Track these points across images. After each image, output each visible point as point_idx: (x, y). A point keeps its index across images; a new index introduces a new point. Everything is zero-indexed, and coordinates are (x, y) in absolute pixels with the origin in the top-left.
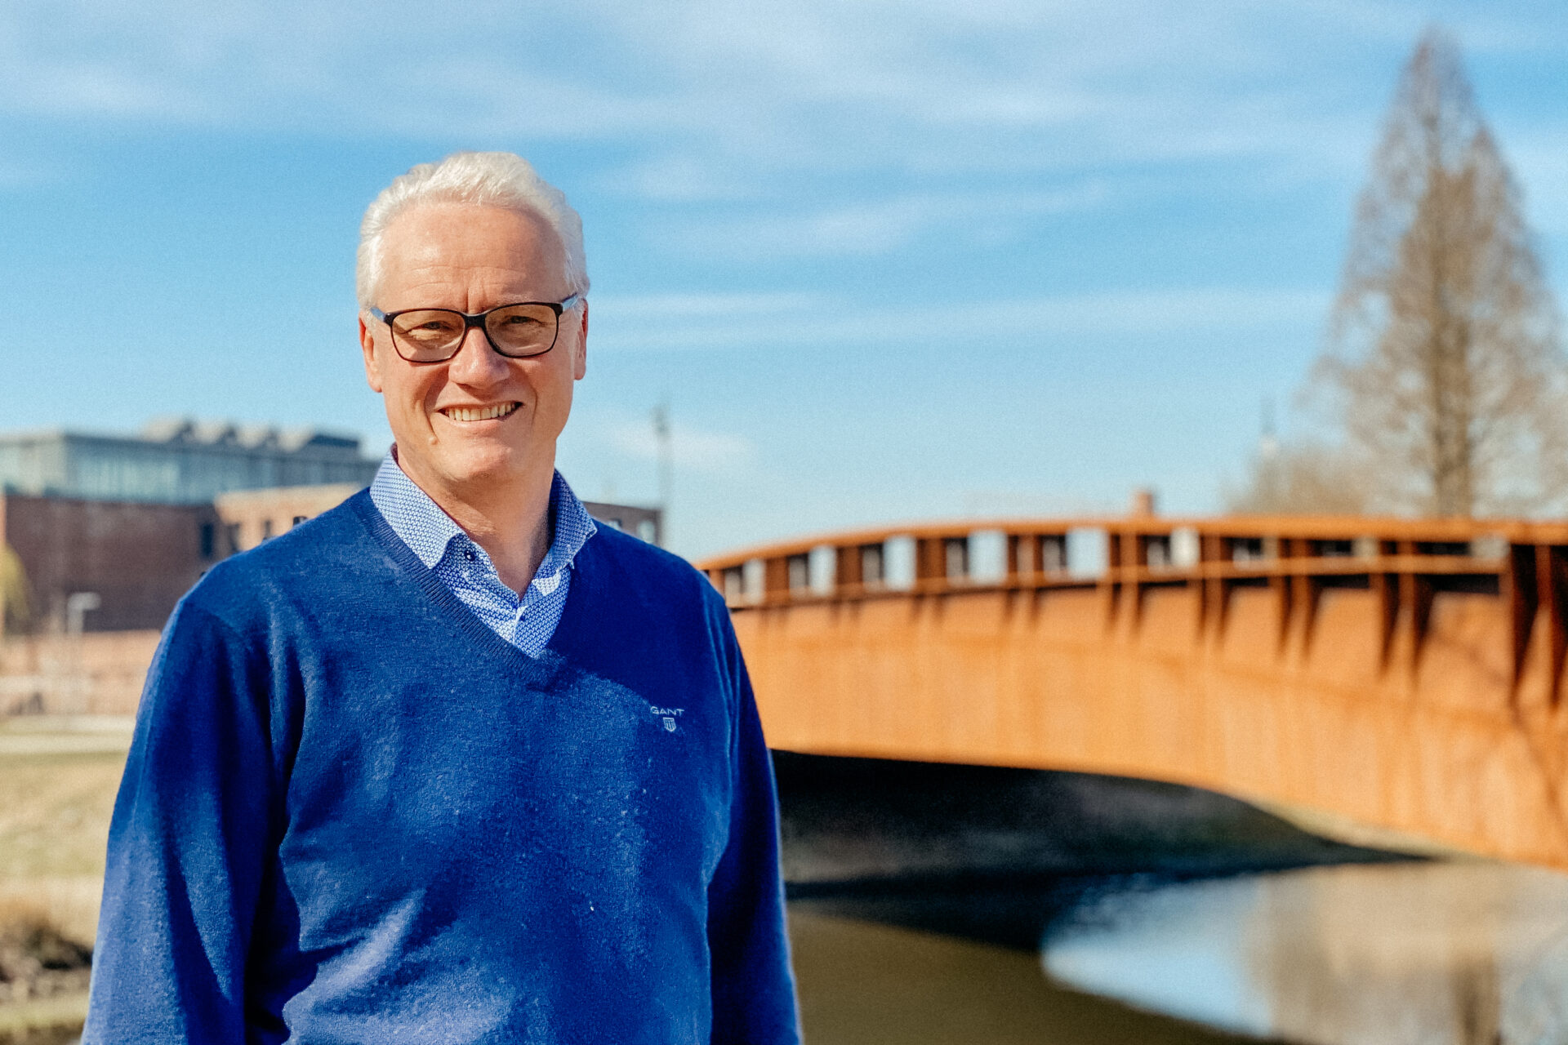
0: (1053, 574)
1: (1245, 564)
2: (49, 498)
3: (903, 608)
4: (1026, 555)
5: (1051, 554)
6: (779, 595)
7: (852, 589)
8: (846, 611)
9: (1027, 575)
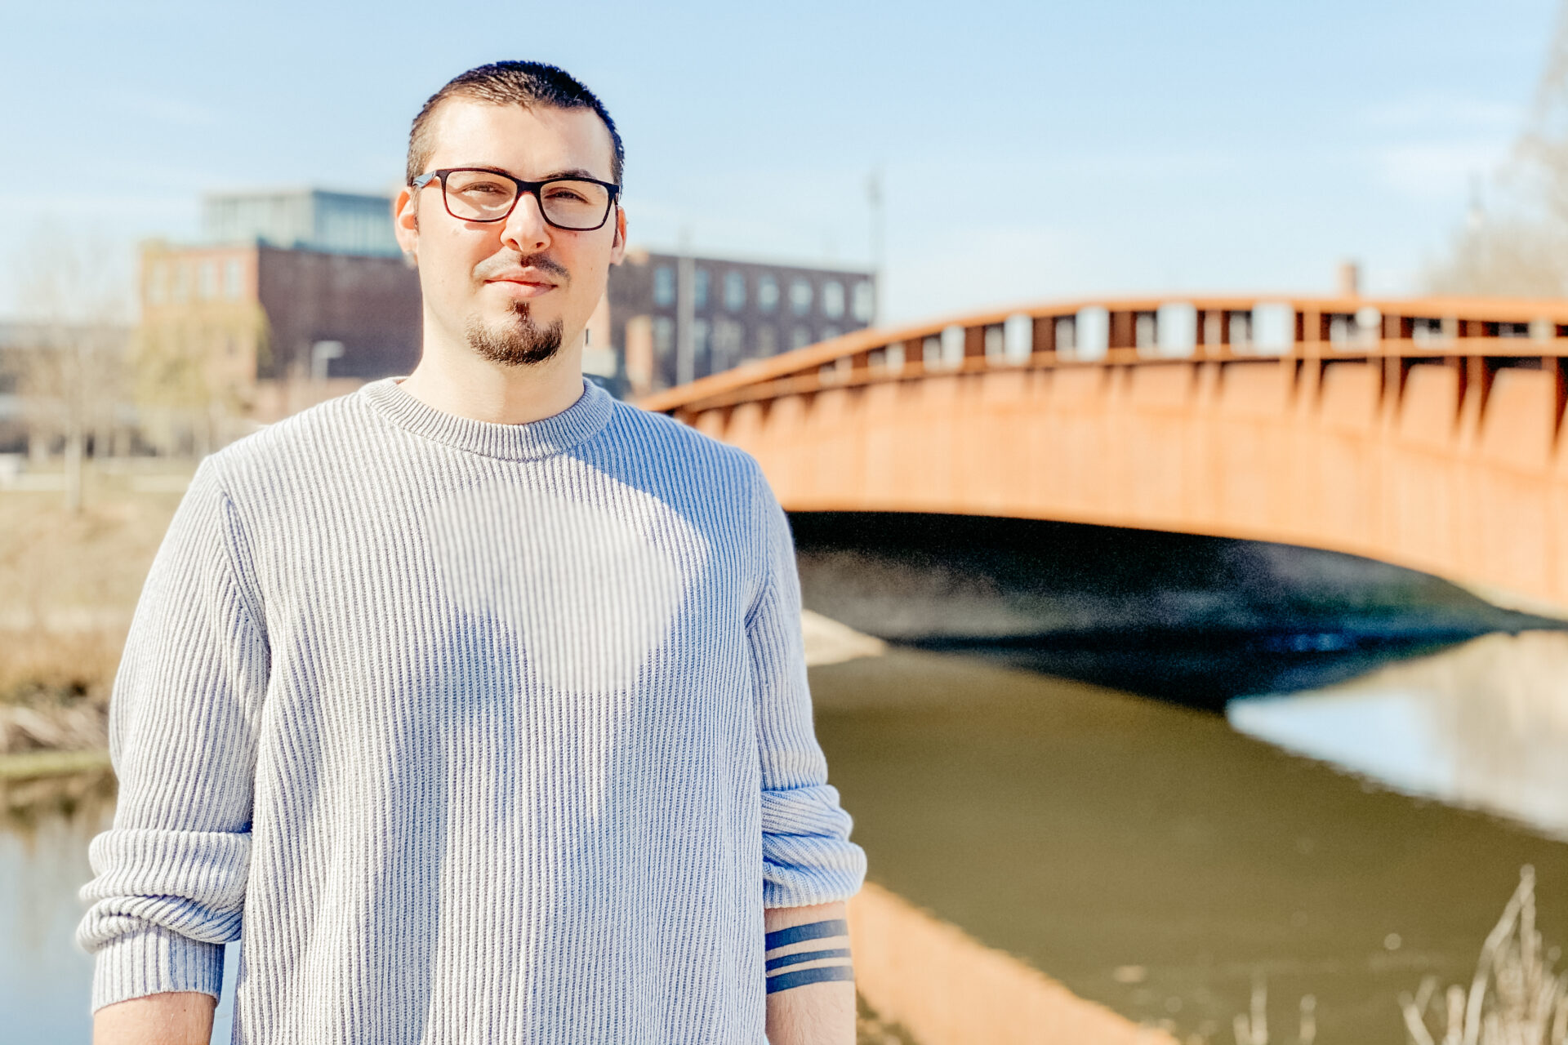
0: (1239, 346)
1: (1424, 342)
2: (298, 251)
3: (1093, 377)
4: (1213, 328)
5: (1237, 327)
6: (976, 362)
7: (1045, 357)
8: (1039, 378)
9: (1214, 348)
